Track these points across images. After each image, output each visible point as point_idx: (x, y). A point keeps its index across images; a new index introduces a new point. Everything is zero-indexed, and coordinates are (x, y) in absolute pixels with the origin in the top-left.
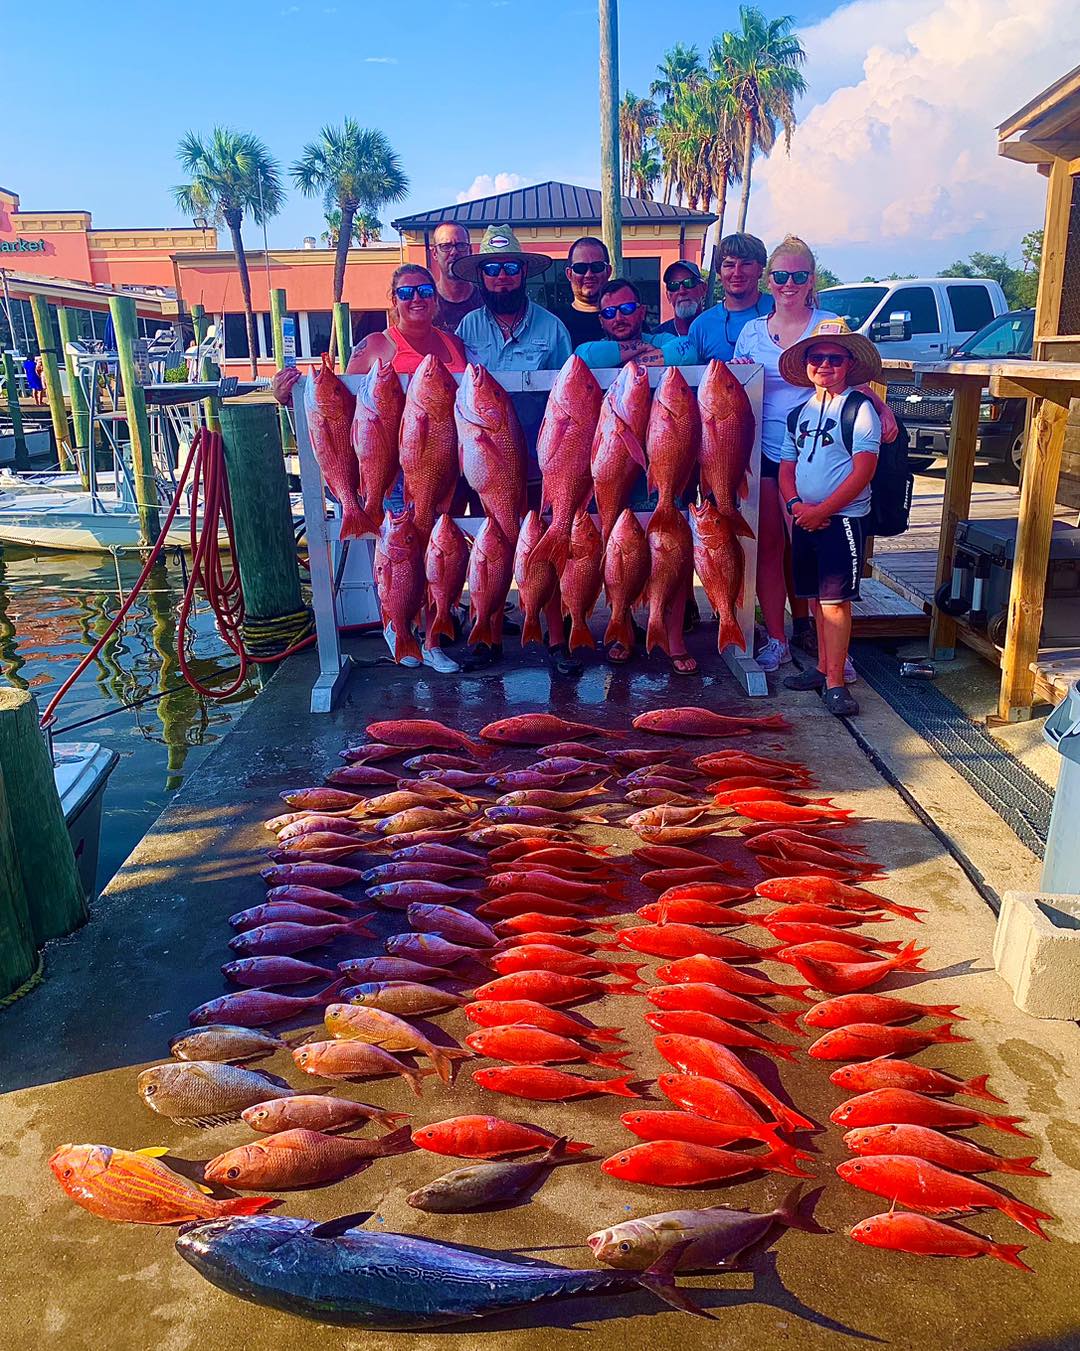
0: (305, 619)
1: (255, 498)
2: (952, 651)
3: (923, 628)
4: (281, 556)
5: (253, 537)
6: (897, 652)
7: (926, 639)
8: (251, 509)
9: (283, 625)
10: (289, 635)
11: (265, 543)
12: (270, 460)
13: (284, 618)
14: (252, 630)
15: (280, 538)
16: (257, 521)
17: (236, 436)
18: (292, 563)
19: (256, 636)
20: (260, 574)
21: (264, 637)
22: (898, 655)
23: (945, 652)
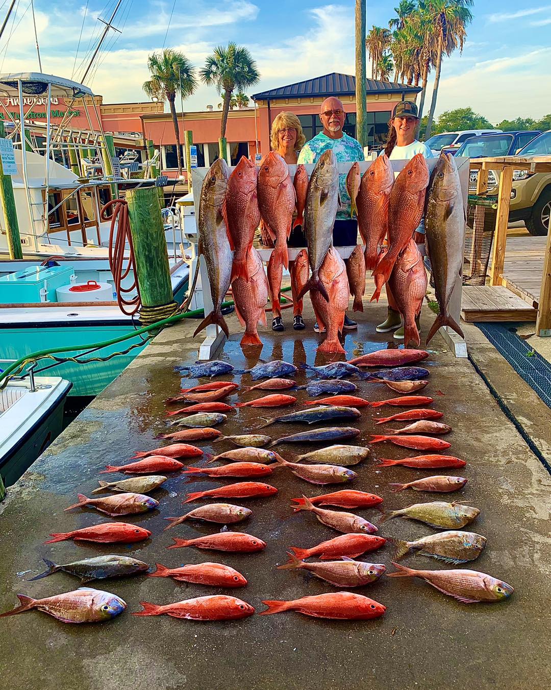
0: (175, 308)
1: (145, 240)
2: (550, 332)
3: (532, 316)
4: (160, 273)
5: (144, 262)
6: (517, 330)
7: (535, 322)
8: (143, 246)
9: (161, 311)
10: (164, 317)
11: (151, 266)
12: (154, 219)
13: (162, 307)
14: (145, 314)
15: (160, 263)
16: (147, 254)
17: (135, 205)
18: (166, 277)
19: (147, 317)
20: (148, 283)
21: (151, 318)
22: (517, 333)
23: (546, 331)
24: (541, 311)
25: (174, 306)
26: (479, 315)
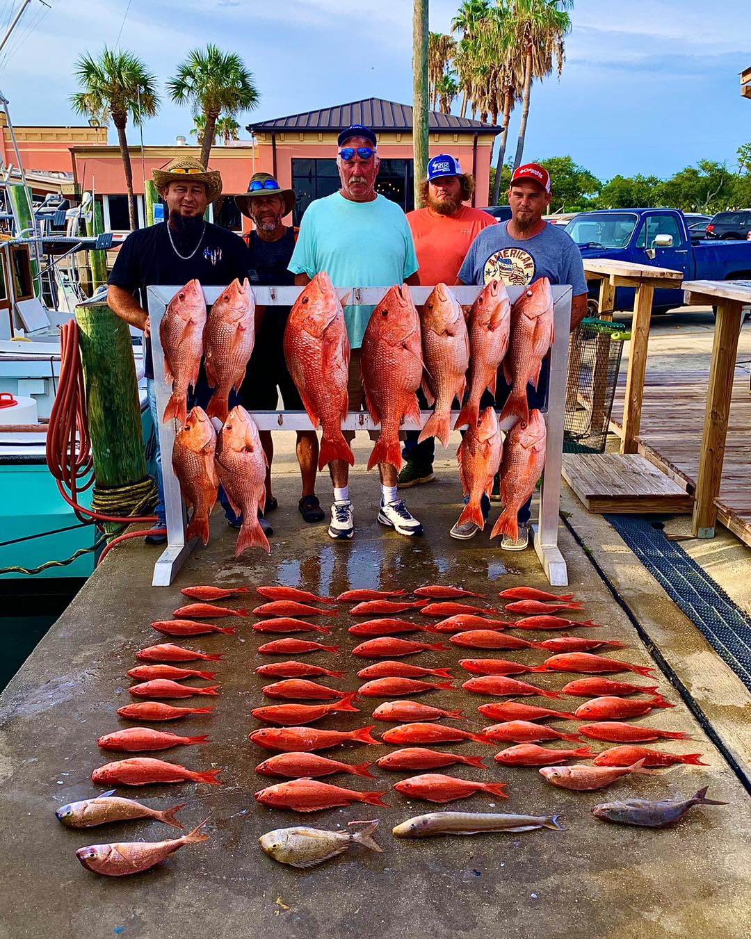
0: (149, 487)
1: (104, 384)
2: (712, 531)
3: (687, 506)
4: (127, 434)
5: (103, 417)
6: (663, 526)
7: (691, 515)
8: (102, 394)
9: (127, 494)
10: (133, 502)
11: (113, 423)
12: (118, 352)
13: (129, 488)
14: (101, 497)
15: (127, 419)
16: (107, 404)
17: (90, 330)
18: (137, 440)
19: (104, 503)
20: (108, 450)
21: (111, 504)
22: (665, 530)
23: (706, 531)
24: (700, 501)
25: (148, 485)
26: (610, 504)
